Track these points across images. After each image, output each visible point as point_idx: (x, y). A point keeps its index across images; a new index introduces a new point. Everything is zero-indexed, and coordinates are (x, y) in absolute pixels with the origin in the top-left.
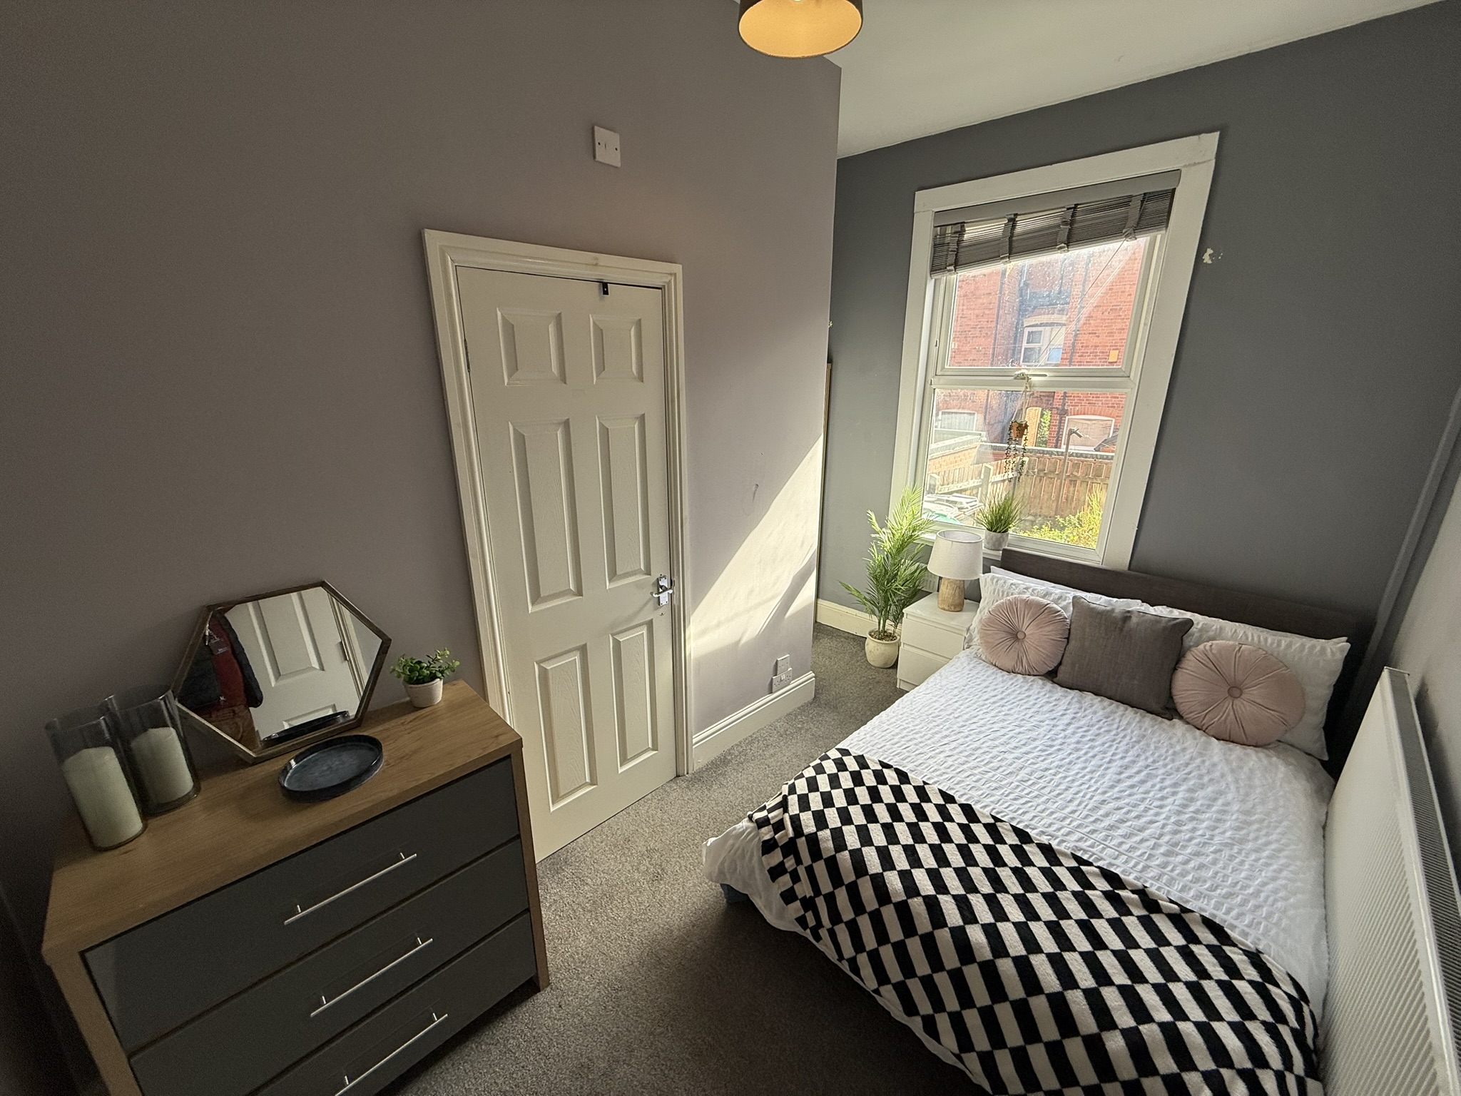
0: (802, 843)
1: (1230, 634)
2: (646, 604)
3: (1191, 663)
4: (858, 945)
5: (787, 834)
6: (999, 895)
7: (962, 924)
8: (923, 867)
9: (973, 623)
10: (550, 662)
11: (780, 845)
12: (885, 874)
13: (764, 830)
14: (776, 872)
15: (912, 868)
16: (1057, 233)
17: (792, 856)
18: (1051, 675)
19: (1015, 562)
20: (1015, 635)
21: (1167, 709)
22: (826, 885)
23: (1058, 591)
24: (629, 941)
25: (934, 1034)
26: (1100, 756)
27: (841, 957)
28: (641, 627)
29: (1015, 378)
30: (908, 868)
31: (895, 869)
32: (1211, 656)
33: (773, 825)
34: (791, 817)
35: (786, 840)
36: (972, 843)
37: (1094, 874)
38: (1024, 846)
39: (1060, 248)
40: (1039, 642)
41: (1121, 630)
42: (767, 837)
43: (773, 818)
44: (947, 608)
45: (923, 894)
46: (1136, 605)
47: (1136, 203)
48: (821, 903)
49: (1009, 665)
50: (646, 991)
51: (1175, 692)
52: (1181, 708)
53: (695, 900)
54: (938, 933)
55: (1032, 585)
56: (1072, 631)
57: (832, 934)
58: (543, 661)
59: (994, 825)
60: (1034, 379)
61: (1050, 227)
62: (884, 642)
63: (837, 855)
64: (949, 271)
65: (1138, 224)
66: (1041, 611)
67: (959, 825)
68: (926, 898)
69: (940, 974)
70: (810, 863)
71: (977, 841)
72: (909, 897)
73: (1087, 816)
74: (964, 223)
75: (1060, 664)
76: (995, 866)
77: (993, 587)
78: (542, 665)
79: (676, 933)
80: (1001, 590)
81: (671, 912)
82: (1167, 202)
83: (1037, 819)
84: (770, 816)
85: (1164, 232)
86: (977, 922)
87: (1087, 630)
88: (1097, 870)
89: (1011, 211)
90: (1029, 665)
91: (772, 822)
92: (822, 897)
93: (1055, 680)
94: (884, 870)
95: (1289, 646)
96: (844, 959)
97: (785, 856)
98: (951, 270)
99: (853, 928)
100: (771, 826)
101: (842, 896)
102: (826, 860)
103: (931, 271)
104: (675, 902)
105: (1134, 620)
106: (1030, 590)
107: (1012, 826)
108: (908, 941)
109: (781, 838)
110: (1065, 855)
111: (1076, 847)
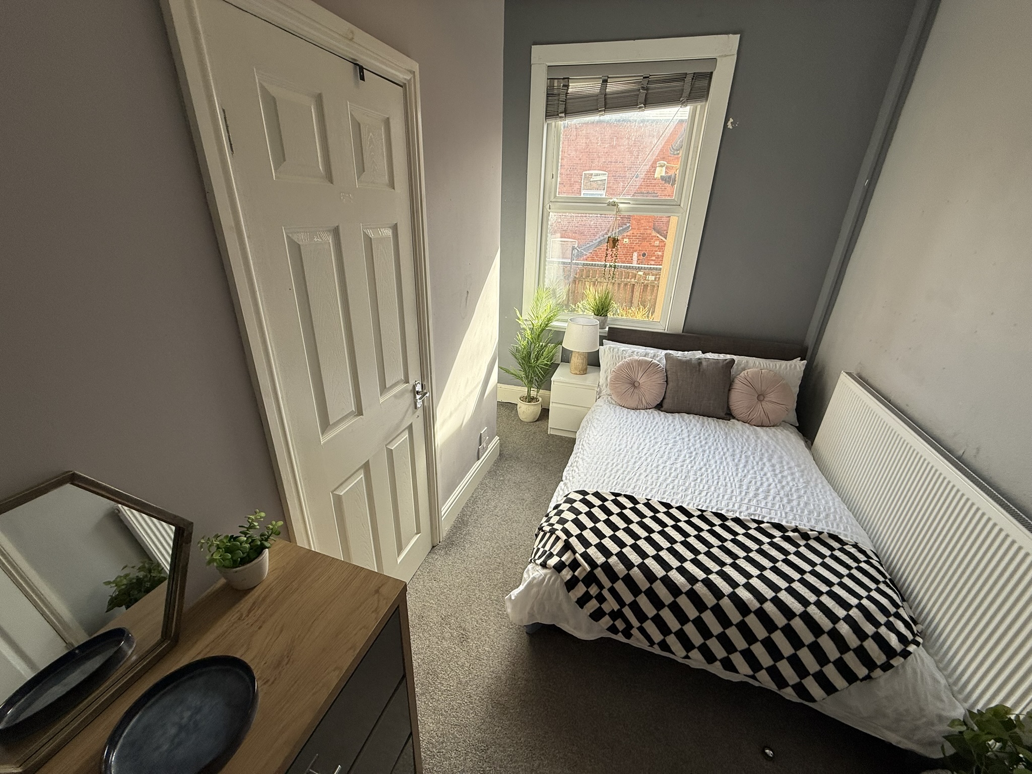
0: (599, 572)
1: (752, 365)
2: (407, 411)
3: (738, 385)
4: (664, 629)
5: (584, 569)
6: (737, 561)
7: (732, 590)
8: (687, 560)
9: (601, 380)
10: (341, 488)
11: (581, 579)
12: (669, 574)
13: (564, 572)
14: (582, 601)
15: (682, 563)
16: (638, 95)
17: (594, 584)
18: (659, 407)
19: (617, 335)
20: (634, 384)
21: (728, 415)
22: (628, 597)
23: (652, 351)
24: (471, 703)
25: (733, 669)
26: (717, 453)
27: (652, 643)
28: (404, 432)
29: (608, 205)
30: (680, 564)
31: (673, 569)
32: (748, 379)
33: (569, 566)
34: (581, 555)
35: (584, 574)
36: (701, 532)
37: (768, 527)
38: (725, 523)
39: (640, 108)
40: (652, 388)
41: (699, 371)
42: (569, 577)
43: (567, 560)
44: (578, 373)
45: (700, 579)
46: (698, 354)
47: (689, 79)
48: (627, 611)
49: (634, 405)
50: (508, 738)
51: (731, 403)
52: (735, 413)
53: (503, 643)
54: (722, 602)
55: (635, 349)
56: (669, 376)
57: (642, 630)
58: (335, 490)
59: (702, 515)
60: (621, 206)
61: (633, 91)
62: (533, 403)
63: (630, 572)
64: (561, 117)
65: (689, 95)
66: (648, 367)
67: (685, 521)
68: (703, 581)
69: (730, 628)
70: (610, 585)
71: (703, 530)
72: (693, 585)
73: (741, 492)
74: (568, 78)
75: (664, 398)
76: (722, 542)
77: (611, 354)
78: (334, 492)
79: (504, 677)
80: (617, 356)
81: (491, 662)
82: (707, 82)
83: (719, 502)
84: (563, 559)
85: (704, 103)
86: (739, 585)
87: (679, 374)
88: (769, 525)
89: (604, 72)
90: (647, 403)
91: (567, 564)
92: (627, 607)
93: (662, 409)
94: (667, 572)
95: (780, 366)
96: (654, 643)
97: (588, 586)
98: (563, 117)
99: (659, 621)
100: (567, 567)
101: (643, 602)
102: (623, 579)
103: (546, 116)
104: (489, 652)
105: (704, 363)
106: (635, 353)
107: (712, 512)
108: (703, 615)
109: (580, 573)
110: (748, 521)
111: (749, 514)
